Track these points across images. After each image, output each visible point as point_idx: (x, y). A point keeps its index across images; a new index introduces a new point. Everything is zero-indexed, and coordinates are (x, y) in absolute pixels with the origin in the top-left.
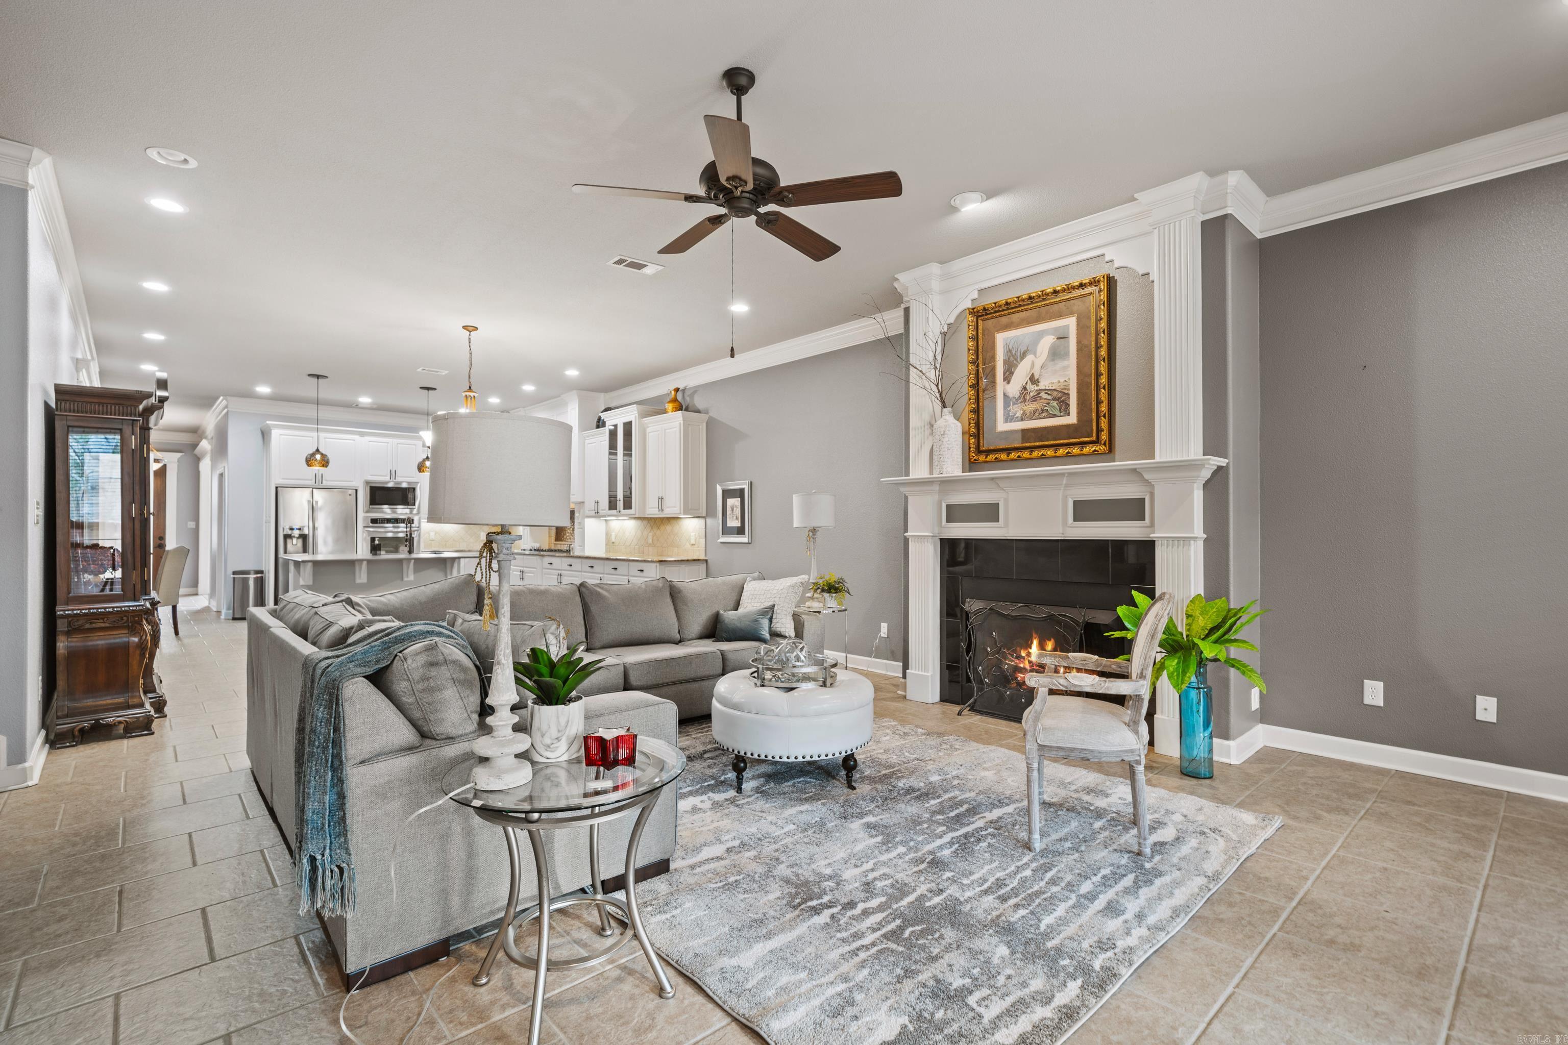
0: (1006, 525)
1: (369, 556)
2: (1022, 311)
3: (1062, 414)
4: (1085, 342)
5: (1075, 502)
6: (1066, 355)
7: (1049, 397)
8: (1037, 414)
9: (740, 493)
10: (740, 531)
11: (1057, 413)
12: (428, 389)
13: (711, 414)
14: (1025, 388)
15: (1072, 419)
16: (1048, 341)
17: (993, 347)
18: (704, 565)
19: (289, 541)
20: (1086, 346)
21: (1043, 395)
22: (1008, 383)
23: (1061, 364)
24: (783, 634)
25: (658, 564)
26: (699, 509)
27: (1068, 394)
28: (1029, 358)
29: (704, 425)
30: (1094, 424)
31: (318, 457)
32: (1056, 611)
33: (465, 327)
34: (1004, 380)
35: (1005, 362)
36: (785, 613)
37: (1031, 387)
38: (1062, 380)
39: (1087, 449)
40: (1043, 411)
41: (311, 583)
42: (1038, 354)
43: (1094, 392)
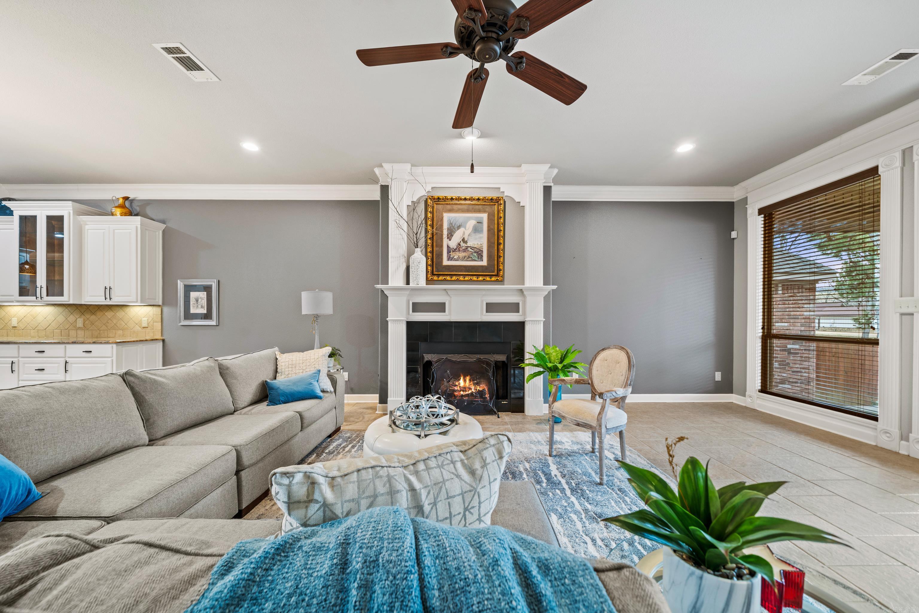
0: (450, 314)
2: (458, 204)
3: (479, 260)
4: (492, 227)
5: (487, 303)
6: (481, 231)
7: (472, 251)
8: (466, 258)
9: (207, 289)
10: (207, 316)
11: (477, 259)
13: (170, 225)
14: (459, 244)
15: (484, 263)
17: (442, 220)
18: (161, 344)
20: (492, 229)
21: (469, 249)
22: (450, 240)
23: (478, 235)
26: (155, 299)
27: (482, 251)
29: (161, 230)
30: (496, 267)
32: (482, 357)
34: (448, 238)
35: (448, 229)
37: (462, 244)
38: (479, 243)
39: (493, 279)
40: (469, 257)
42: (467, 228)
43: (496, 252)
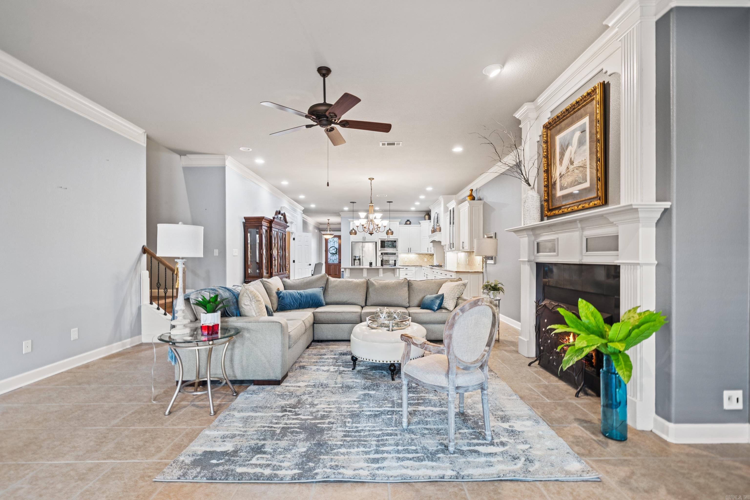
0: (558, 255)
1: (368, 267)
2: (565, 119)
3: (584, 182)
5: (586, 239)
6: (585, 142)
7: (578, 171)
8: (573, 183)
10: (492, 258)
11: (582, 181)
12: (390, 202)
13: (485, 201)
14: (568, 168)
15: (587, 184)
16: (578, 134)
17: (554, 145)
18: (482, 274)
19: (355, 261)
20: (593, 134)
21: (575, 170)
22: (561, 166)
23: (583, 148)
24: (447, 308)
25: (455, 273)
27: (586, 168)
28: (570, 148)
29: (482, 205)
30: (596, 186)
31: (353, 231)
33: (369, 179)
34: (560, 164)
35: (560, 153)
36: (450, 298)
37: (570, 166)
38: (583, 159)
39: (592, 204)
40: (576, 181)
41: (349, 276)
42: (573, 145)
43: (596, 164)
